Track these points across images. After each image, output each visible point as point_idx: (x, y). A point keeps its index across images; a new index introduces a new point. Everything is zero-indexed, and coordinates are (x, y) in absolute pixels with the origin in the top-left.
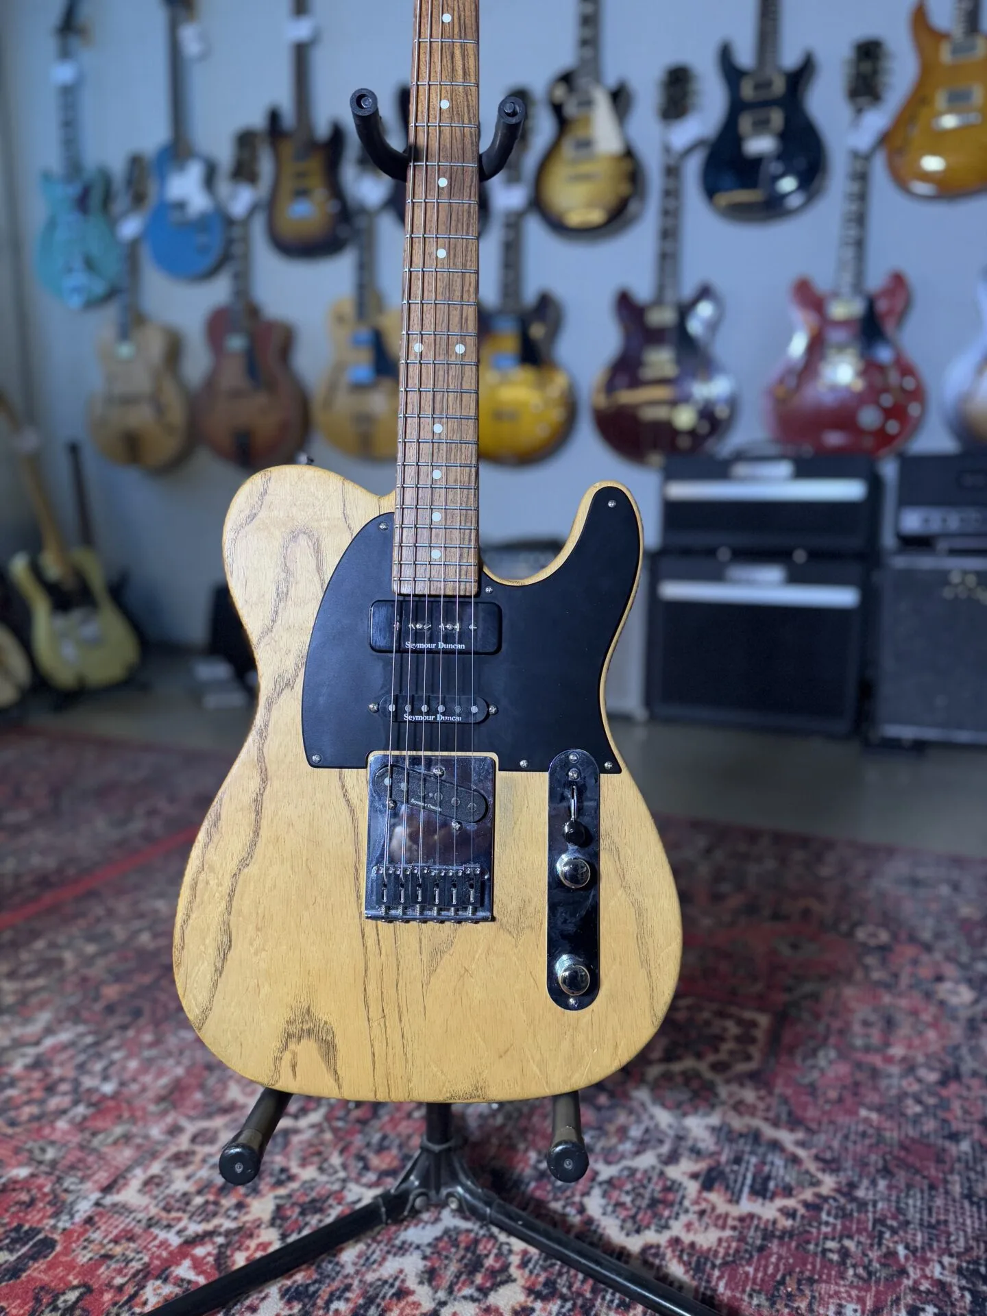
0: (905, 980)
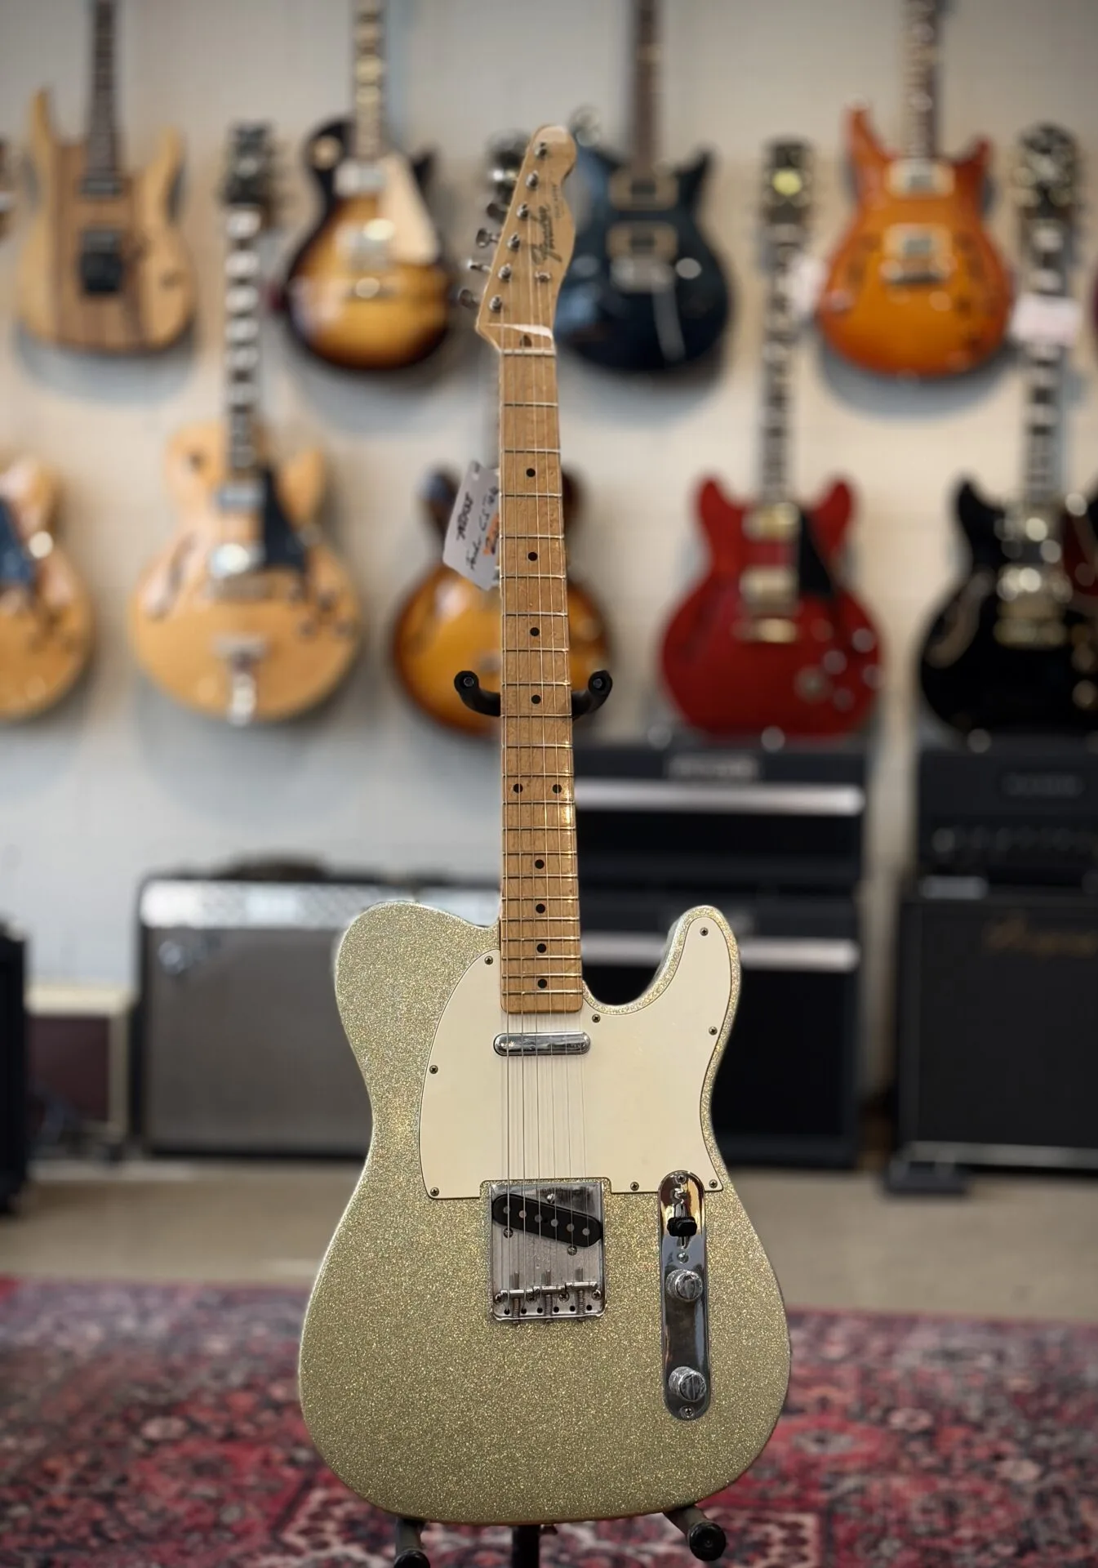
0: (959, 1464)
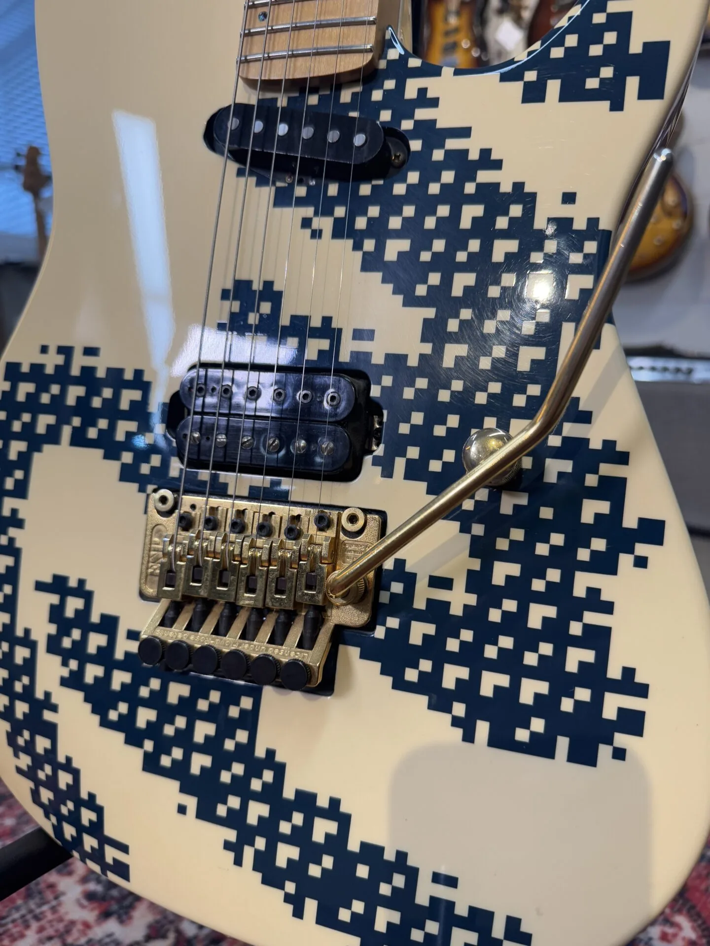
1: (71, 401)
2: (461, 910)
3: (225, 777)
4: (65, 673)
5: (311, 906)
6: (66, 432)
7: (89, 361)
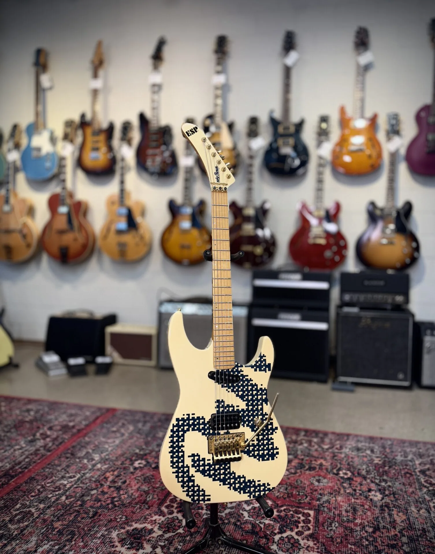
0: (358, 492)
1: (191, 423)
2: (262, 484)
3: (227, 477)
4: (196, 470)
5: (242, 492)
6: (191, 429)
7: (193, 416)
